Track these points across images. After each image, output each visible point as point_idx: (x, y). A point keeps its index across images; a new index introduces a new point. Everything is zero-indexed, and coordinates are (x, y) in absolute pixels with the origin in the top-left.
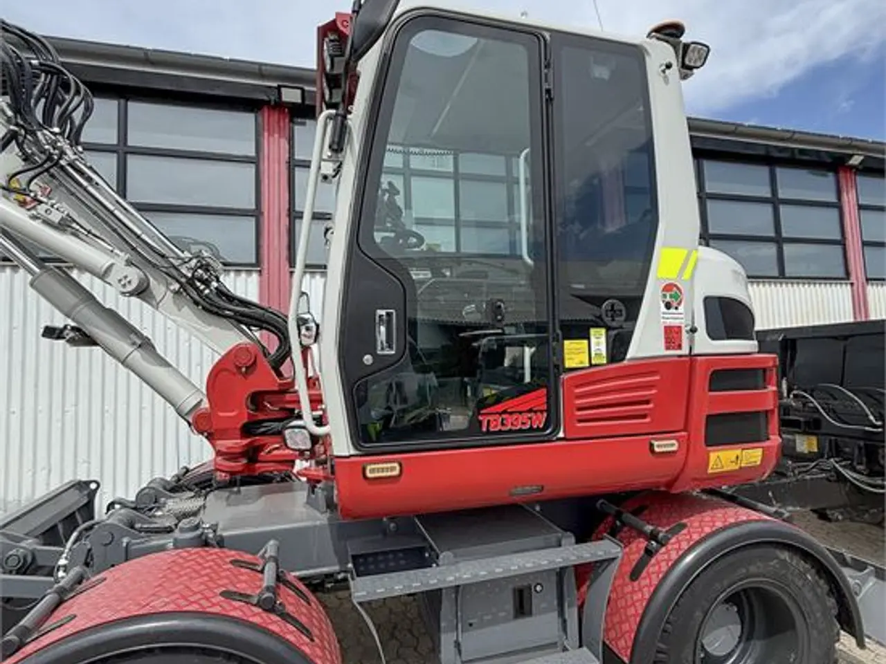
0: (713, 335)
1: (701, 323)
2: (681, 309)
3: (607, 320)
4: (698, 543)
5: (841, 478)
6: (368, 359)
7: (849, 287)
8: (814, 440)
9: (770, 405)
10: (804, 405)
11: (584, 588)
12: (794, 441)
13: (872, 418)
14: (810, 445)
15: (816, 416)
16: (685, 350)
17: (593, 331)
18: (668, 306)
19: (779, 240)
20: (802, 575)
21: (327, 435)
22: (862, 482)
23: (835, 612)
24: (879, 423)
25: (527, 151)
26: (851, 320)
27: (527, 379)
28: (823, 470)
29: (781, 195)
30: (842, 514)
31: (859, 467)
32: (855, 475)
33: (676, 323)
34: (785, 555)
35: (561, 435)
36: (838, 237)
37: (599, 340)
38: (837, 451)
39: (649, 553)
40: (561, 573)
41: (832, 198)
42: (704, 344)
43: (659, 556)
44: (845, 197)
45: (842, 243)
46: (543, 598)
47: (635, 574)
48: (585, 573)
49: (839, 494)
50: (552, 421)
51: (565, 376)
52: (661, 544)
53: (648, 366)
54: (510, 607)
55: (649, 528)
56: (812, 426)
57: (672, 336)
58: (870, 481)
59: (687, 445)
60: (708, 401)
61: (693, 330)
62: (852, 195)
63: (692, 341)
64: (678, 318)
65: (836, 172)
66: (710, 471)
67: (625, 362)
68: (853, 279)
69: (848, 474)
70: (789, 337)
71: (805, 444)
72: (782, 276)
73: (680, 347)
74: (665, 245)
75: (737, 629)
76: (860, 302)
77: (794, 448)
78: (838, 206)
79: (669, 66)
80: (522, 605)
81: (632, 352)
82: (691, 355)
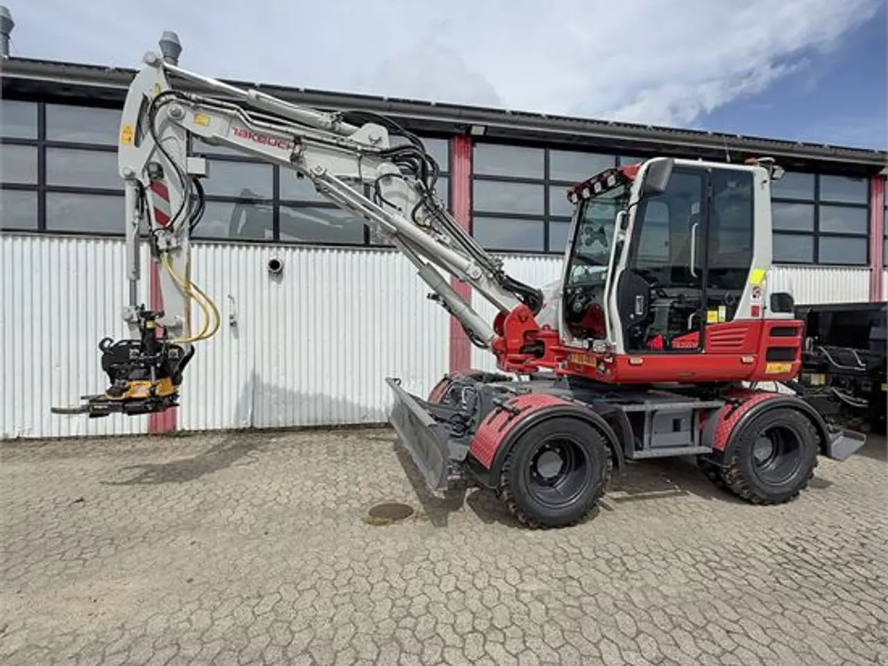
0: (773, 310)
1: (768, 305)
2: (760, 298)
3: (727, 302)
4: (758, 404)
5: (837, 399)
6: (632, 316)
7: (868, 272)
8: (823, 377)
9: (798, 344)
10: (819, 354)
11: (704, 422)
12: (810, 377)
13: (860, 362)
14: (820, 380)
15: (825, 361)
16: (760, 317)
17: (720, 307)
18: (754, 296)
19: (816, 234)
20: (805, 423)
21: (615, 346)
22: (850, 400)
23: (819, 442)
24: (864, 365)
25: (696, 224)
26: (866, 300)
27: (690, 327)
28: (825, 393)
29: (822, 198)
30: (834, 419)
31: (849, 392)
32: (846, 396)
33: (756, 304)
34: (797, 413)
35: (703, 352)
36: (864, 232)
37: (722, 311)
38: (836, 383)
39: (734, 409)
40: (694, 410)
41: (864, 202)
42: (769, 315)
43: (738, 410)
44: (874, 200)
45: (867, 237)
46: (685, 425)
47: (727, 417)
48: (706, 413)
49: (834, 408)
50: (701, 345)
51: (707, 327)
52: (740, 405)
53: (742, 324)
54: (671, 426)
55: (733, 399)
56: (822, 368)
57: (755, 310)
58: (853, 399)
59: (757, 360)
60: (768, 341)
61: (765, 308)
62: (880, 198)
63: (763, 314)
64: (758, 302)
65: (870, 179)
66: (767, 372)
67: (732, 322)
68: (872, 266)
69: (840, 395)
70: (814, 310)
71: (817, 380)
72: (816, 262)
73: (758, 315)
74: (755, 268)
75: (770, 449)
76: (876, 285)
77: (810, 383)
78: (868, 207)
79: (765, 182)
80: (676, 427)
81: (736, 317)
82: (762, 320)
